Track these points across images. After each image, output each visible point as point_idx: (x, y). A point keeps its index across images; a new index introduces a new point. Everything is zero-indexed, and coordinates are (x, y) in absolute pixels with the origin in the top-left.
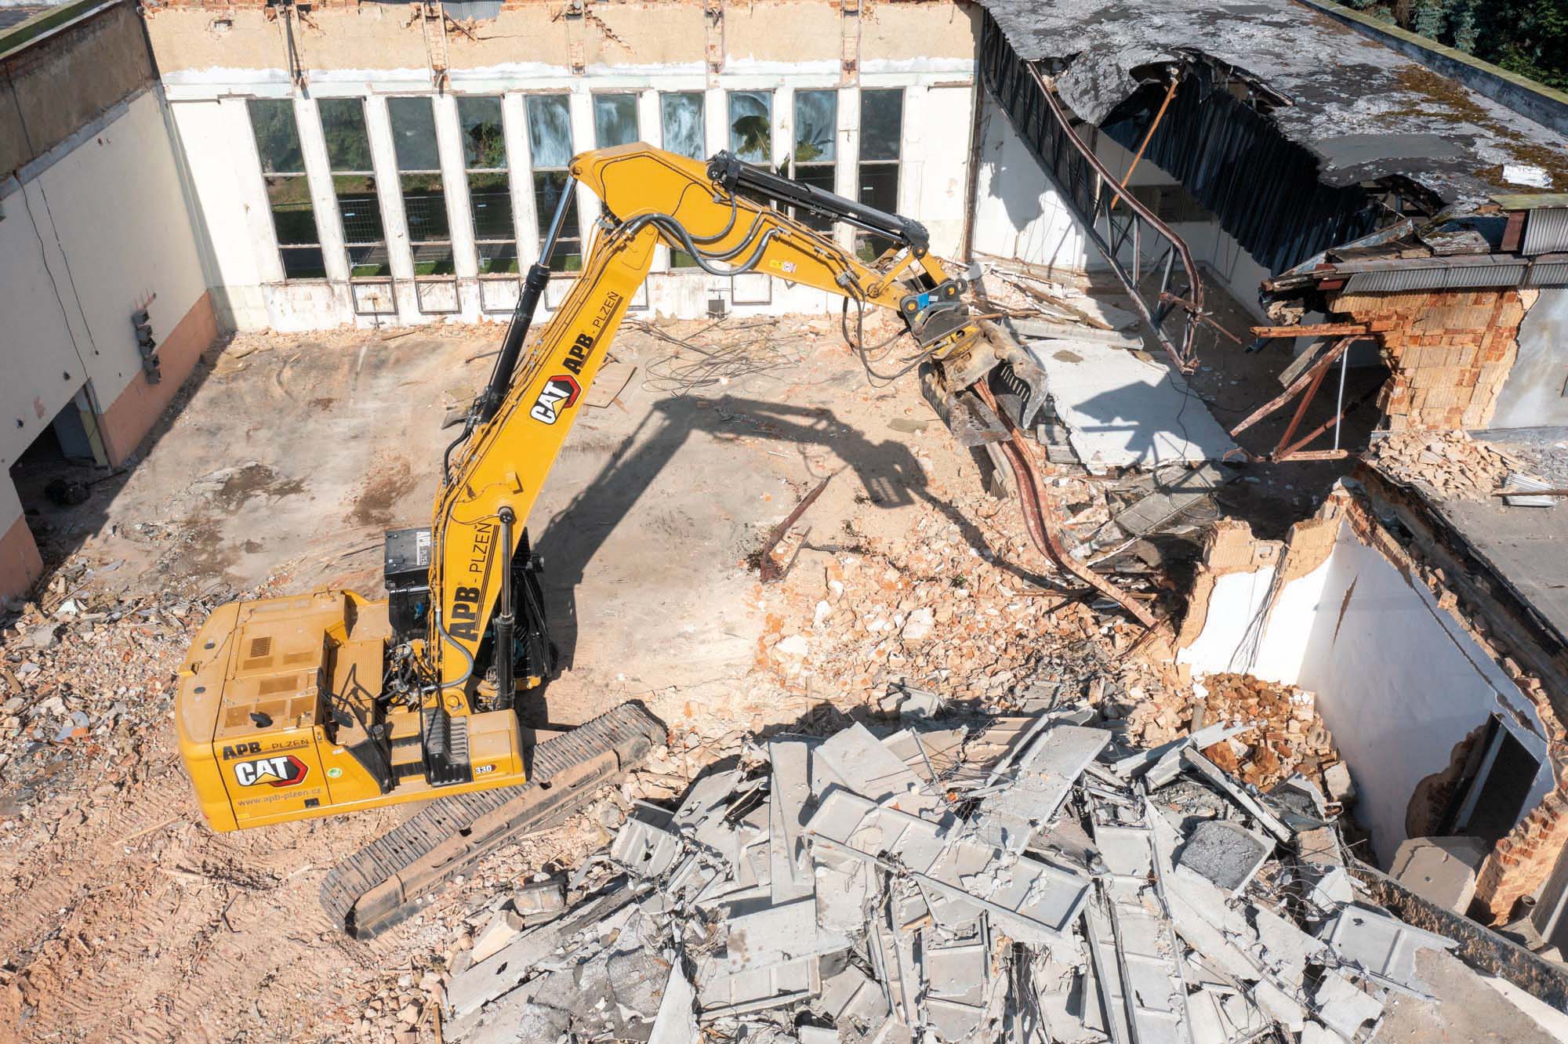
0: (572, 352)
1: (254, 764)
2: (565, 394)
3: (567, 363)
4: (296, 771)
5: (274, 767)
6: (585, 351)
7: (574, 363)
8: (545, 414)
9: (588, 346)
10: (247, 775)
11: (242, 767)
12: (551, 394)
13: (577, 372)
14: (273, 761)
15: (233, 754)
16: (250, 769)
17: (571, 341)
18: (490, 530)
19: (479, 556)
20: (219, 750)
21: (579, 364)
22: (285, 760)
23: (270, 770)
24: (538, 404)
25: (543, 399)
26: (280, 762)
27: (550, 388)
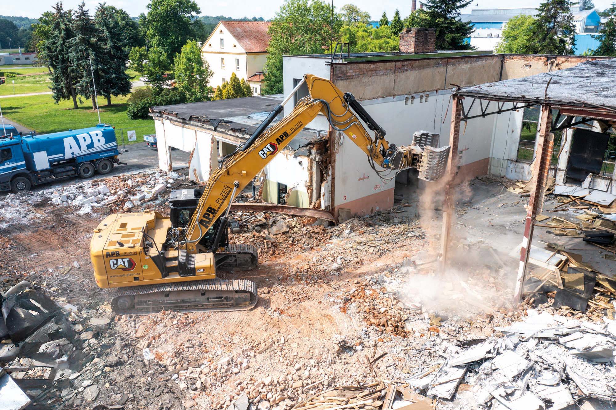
0: (280, 137)
1: (117, 260)
2: (272, 150)
3: (277, 140)
4: (132, 264)
5: (124, 262)
6: (284, 138)
7: (279, 141)
8: (263, 154)
9: (286, 136)
10: (114, 264)
11: (113, 261)
12: (268, 148)
13: (279, 144)
14: (124, 260)
15: (109, 255)
16: (115, 262)
17: (281, 133)
18: (229, 189)
19: (221, 197)
20: (105, 253)
21: (281, 141)
22: (128, 259)
23: (122, 263)
24: (262, 150)
25: (264, 149)
26: (126, 260)
27: (268, 146)
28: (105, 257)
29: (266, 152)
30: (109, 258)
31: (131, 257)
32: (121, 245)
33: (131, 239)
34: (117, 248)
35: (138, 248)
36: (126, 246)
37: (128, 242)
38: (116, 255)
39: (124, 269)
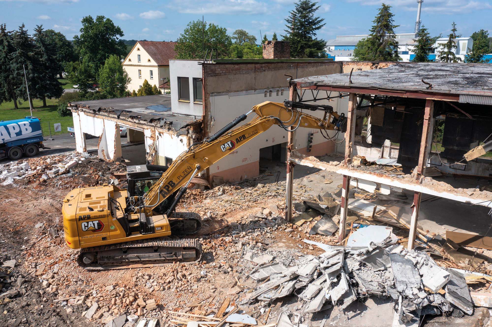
0: (239, 138)
1: (88, 223)
2: (231, 146)
3: (237, 139)
4: (100, 225)
5: (94, 224)
6: (242, 139)
8: (223, 148)
10: (85, 227)
11: (84, 224)
12: (228, 144)
14: (94, 222)
15: (82, 219)
16: (86, 225)
17: (241, 135)
18: (191, 169)
19: (183, 175)
20: (78, 217)
21: (239, 141)
22: (97, 222)
23: (92, 225)
24: (224, 145)
25: (226, 144)
26: (96, 223)
27: (229, 143)
28: (78, 221)
29: (226, 147)
30: (81, 221)
31: (101, 220)
32: (91, 209)
33: (98, 205)
34: (88, 212)
35: (106, 211)
36: (96, 210)
37: (96, 207)
38: (88, 218)
39: (94, 231)
